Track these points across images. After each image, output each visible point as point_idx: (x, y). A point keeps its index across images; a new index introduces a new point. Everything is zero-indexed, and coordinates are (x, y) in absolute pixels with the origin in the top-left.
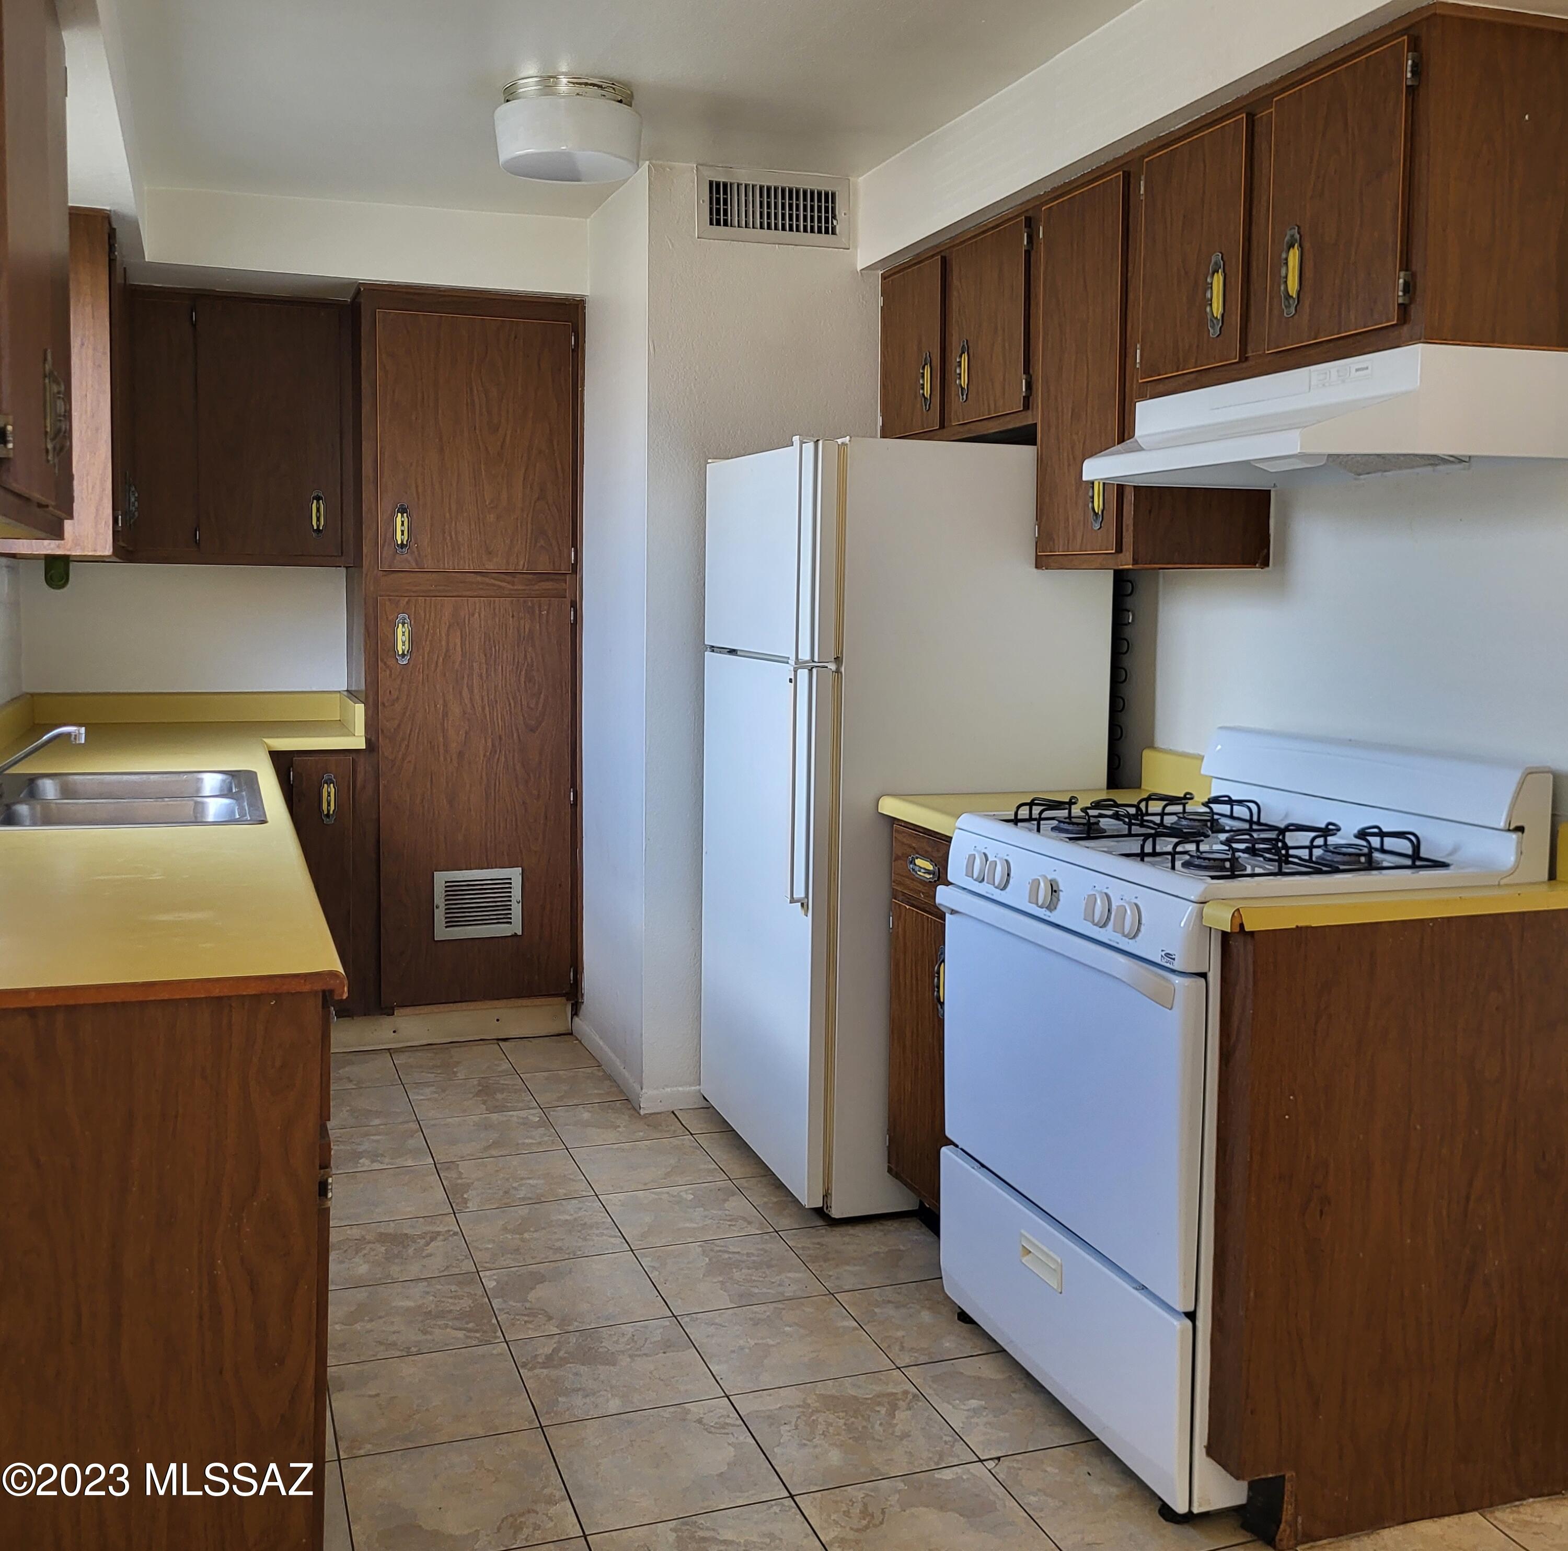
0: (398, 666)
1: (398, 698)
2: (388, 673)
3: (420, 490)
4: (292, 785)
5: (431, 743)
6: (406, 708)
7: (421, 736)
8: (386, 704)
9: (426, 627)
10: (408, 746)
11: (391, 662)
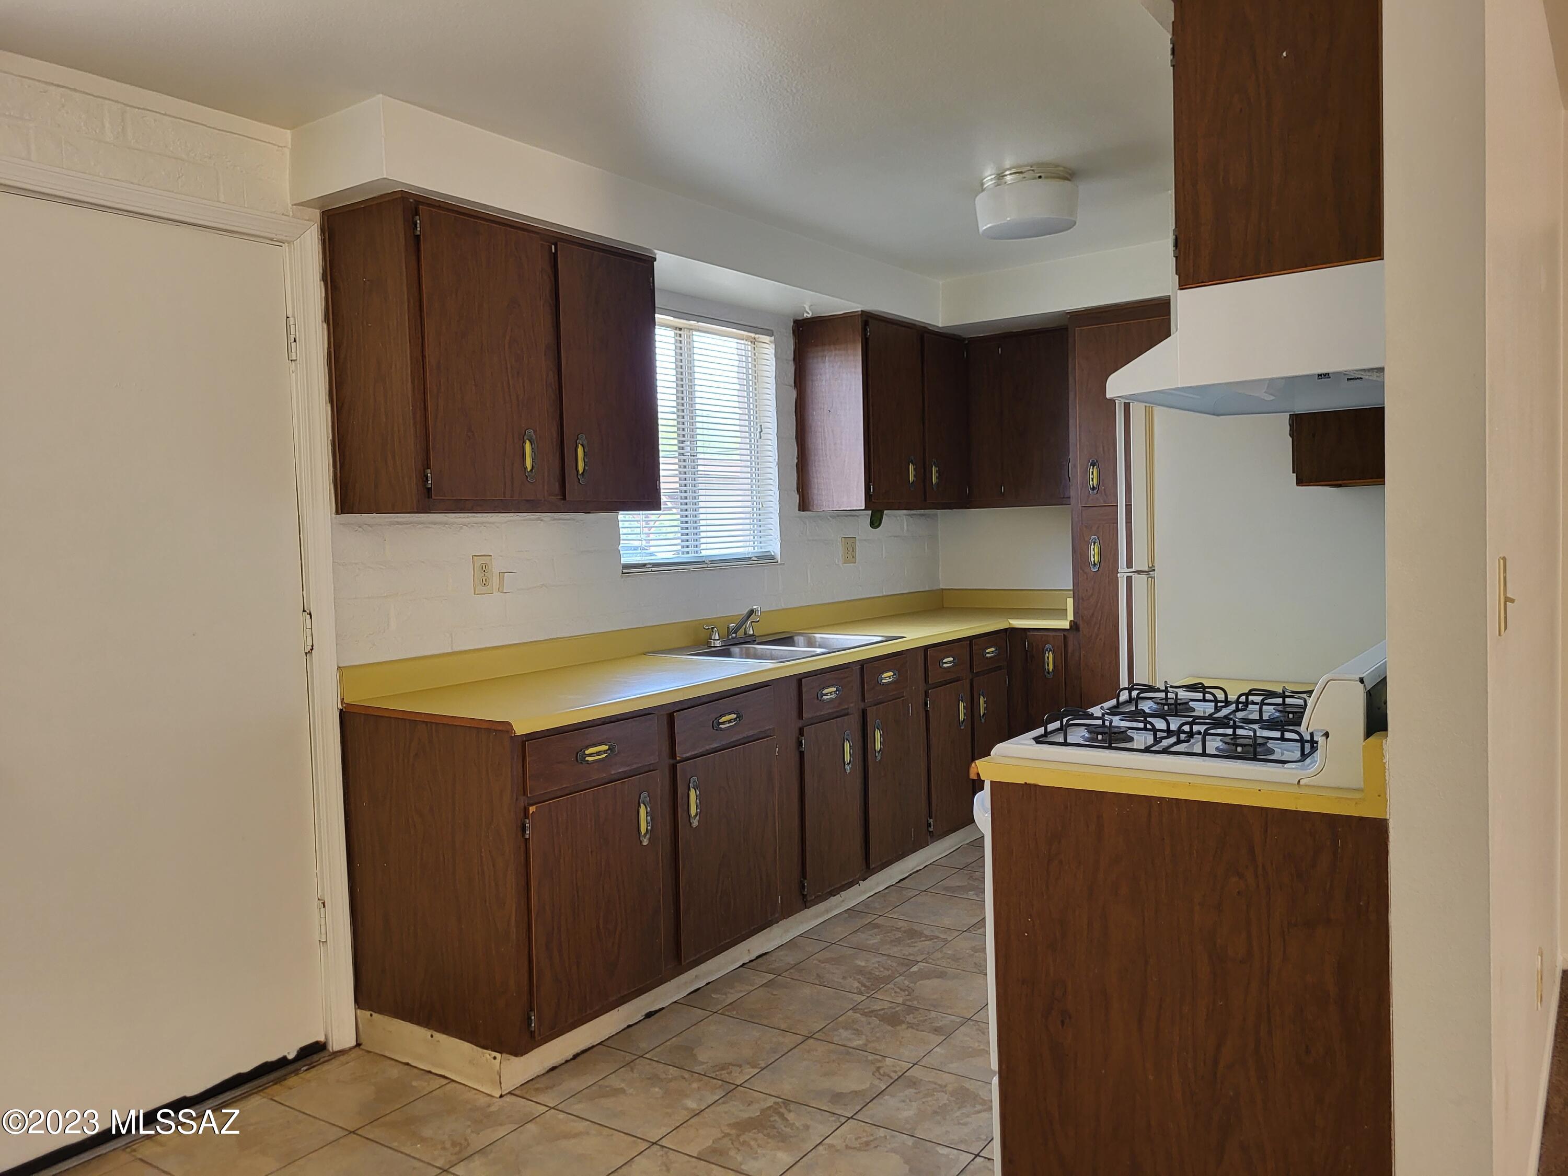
0: (1092, 573)
1: (1092, 594)
2: (1085, 576)
3: (1106, 449)
4: (1027, 651)
5: (1115, 626)
6: (1097, 603)
7: (1108, 621)
8: (1085, 599)
9: (1111, 545)
10: (1099, 628)
11: (1087, 570)
